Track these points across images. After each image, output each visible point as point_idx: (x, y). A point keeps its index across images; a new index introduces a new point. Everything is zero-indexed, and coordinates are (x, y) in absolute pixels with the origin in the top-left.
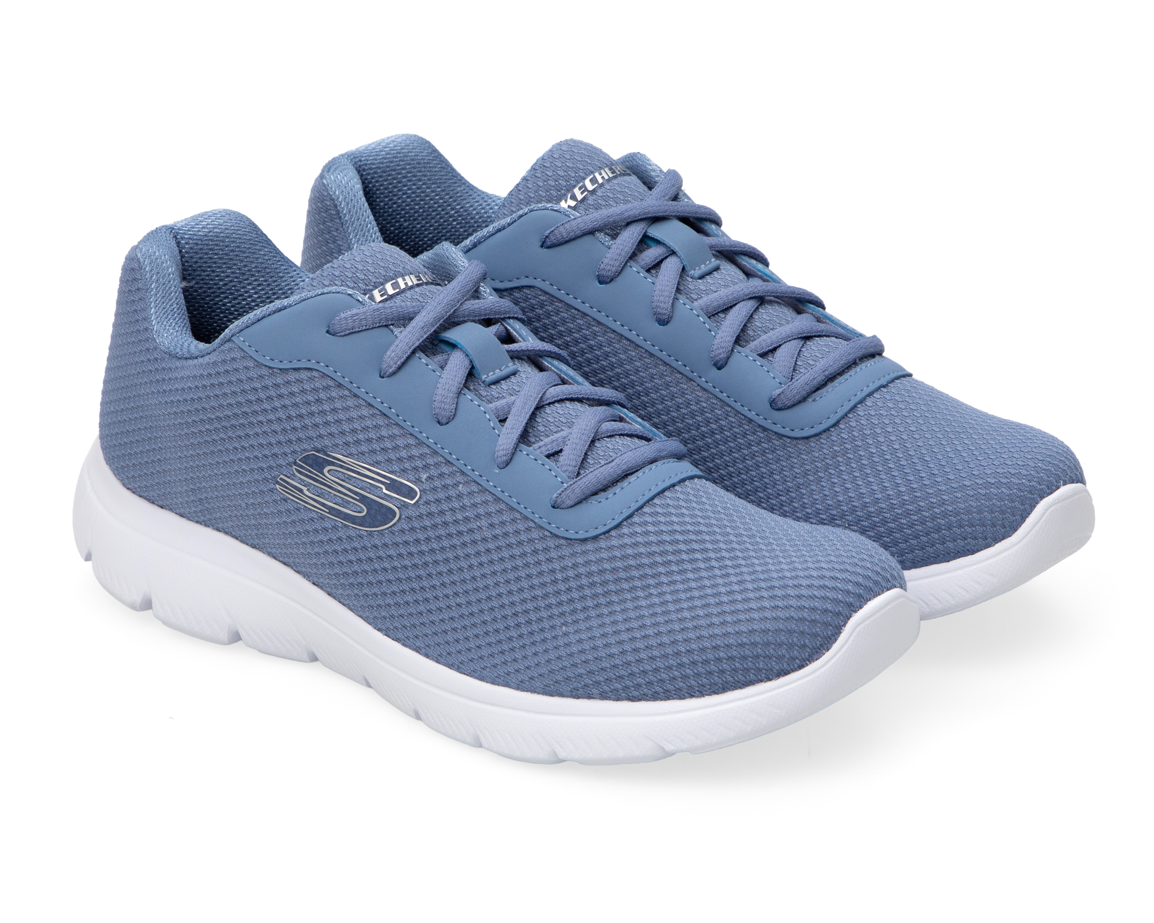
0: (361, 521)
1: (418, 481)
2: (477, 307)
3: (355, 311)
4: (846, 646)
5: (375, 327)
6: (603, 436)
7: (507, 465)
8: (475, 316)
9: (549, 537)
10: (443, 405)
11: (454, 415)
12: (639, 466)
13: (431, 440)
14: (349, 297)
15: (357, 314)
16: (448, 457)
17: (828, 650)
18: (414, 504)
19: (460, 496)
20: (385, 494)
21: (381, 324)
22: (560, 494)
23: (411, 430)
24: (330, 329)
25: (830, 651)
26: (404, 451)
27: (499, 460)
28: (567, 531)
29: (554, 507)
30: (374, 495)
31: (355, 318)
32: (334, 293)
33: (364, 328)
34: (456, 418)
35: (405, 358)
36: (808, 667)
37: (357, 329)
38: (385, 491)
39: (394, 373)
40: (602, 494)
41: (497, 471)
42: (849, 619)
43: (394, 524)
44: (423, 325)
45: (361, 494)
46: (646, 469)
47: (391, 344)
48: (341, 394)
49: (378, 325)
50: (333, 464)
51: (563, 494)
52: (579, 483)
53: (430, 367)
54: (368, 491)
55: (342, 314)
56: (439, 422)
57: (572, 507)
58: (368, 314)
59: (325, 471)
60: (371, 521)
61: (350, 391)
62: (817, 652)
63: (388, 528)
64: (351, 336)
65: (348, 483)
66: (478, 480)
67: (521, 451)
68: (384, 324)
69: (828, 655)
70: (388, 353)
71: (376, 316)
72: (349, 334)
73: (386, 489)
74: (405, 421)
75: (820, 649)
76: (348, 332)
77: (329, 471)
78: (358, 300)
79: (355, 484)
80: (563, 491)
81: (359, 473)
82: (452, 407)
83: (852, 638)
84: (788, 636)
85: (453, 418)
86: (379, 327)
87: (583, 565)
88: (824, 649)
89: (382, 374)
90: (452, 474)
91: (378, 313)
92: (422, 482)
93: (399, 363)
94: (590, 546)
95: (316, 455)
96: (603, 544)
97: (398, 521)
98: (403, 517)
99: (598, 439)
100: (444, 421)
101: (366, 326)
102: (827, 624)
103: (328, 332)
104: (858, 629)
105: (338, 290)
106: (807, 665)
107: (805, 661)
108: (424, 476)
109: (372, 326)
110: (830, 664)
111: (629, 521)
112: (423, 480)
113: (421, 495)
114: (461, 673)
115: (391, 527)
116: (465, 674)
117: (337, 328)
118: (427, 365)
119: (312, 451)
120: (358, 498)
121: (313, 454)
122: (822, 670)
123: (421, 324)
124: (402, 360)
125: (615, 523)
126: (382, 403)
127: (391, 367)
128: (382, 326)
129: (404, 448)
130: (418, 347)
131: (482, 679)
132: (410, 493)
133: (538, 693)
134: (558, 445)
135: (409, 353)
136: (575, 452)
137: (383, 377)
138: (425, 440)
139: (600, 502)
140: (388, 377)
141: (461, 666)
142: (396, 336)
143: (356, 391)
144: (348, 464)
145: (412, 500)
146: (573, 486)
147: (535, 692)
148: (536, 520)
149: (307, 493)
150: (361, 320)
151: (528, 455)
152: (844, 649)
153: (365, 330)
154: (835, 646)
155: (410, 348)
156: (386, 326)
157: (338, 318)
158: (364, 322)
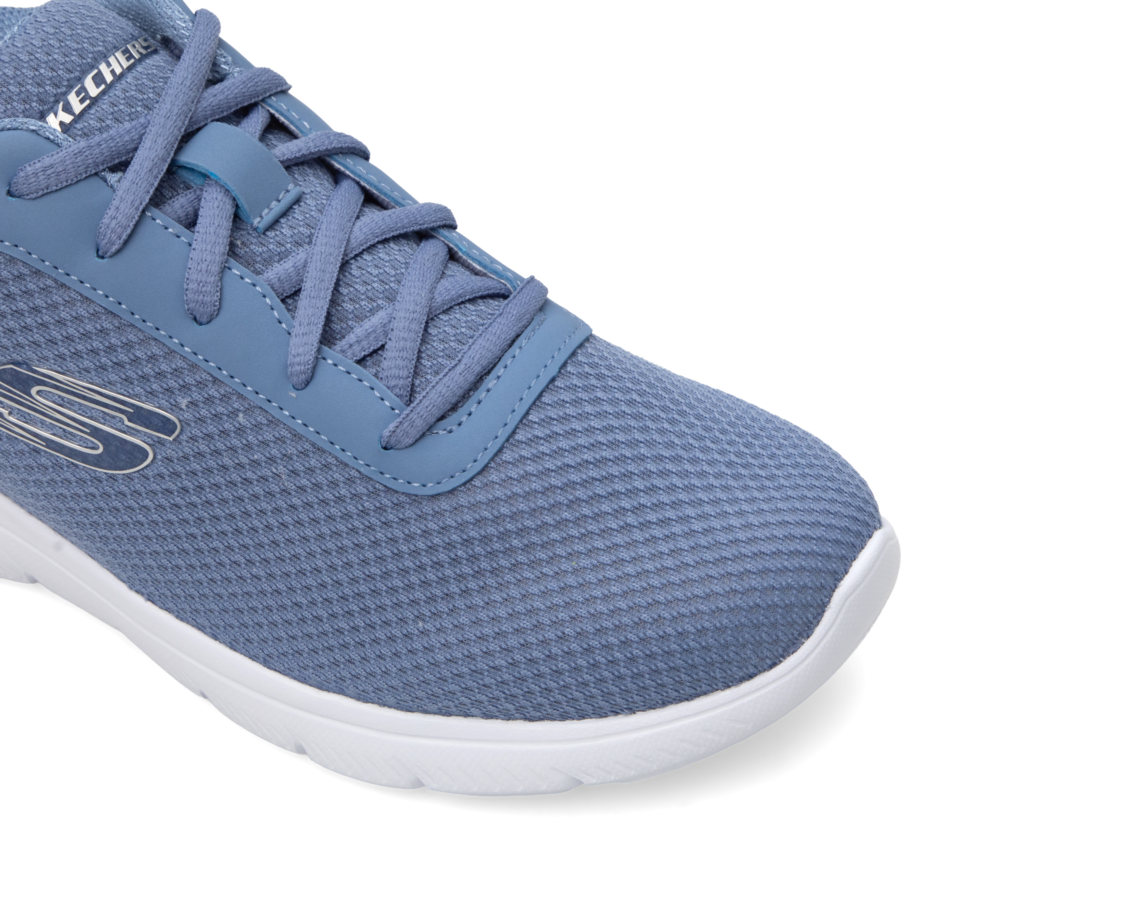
0: (97, 461)
1: (175, 407)
2: (221, 97)
3: (47, 161)
4: (834, 629)
5: (80, 180)
6: (438, 312)
7: (306, 385)
8: (222, 112)
9: (383, 491)
10: (201, 297)
11: (219, 310)
12: (497, 358)
13: (186, 349)
14: (34, 136)
15: (51, 166)
16: (216, 374)
17: (808, 637)
18: (174, 440)
19: (240, 431)
20: (127, 426)
21: (89, 173)
22: (394, 432)
23: (155, 334)
24: (13, 190)
25: (811, 638)
26: (150, 366)
27: (295, 379)
28: (409, 483)
29: (385, 448)
30: (112, 427)
31: (48, 172)
32: (9, 129)
33: (65, 184)
34: (222, 313)
35: (132, 226)
36: (782, 664)
37: (55, 188)
38: (127, 423)
39: (119, 251)
40: (454, 418)
41: (294, 395)
42: (834, 591)
43: (147, 466)
44: (151, 165)
45: (91, 426)
46: (507, 359)
47: (106, 206)
48: (42, 286)
49: (84, 176)
50: (44, 384)
51: (398, 431)
52: (419, 409)
53: (170, 230)
54: (102, 421)
55: (29, 168)
56: (195, 319)
57: (411, 445)
58: (68, 162)
59: (34, 391)
60: (111, 461)
61: (56, 281)
62: (794, 644)
63: (138, 471)
64: (45, 197)
65: (70, 409)
66: (266, 406)
67: (324, 359)
68: (93, 172)
69: (808, 645)
70: (106, 220)
71: (80, 164)
72: (43, 195)
73: (129, 420)
74: (144, 321)
75: (797, 639)
76: (41, 193)
77: (38, 392)
78: (48, 138)
79: (80, 412)
80: (397, 427)
81: (84, 398)
82: (216, 298)
83: (841, 616)
84: (753, 632)
85: (217, 314)
86: (86, 178)
87: (439, 533)
88: (803, 637)
89: (100, 253)
90: (225, 398)
91: (83, 157)
92: (181, 409)
93: (124, 237)
94: (444, 504)
95: (15, 370)
96: (463, 499)
97: (152, 461)
98: (159, 457)
99: (432, 319)
100: (204, 320)
101: (67, 181)
102: (806, 606)
103: (9, 193)
104: (847, 603)
105: (15, 125)
106: (781, 662)
107: (777, 658)
108: (184, 403)
109: (75, 180)
110: (813, 656)
111: (497, 460)
112: (184, 407)
113: (182, 426)
114: (269, 668)
115: (142, 469)
116: (276, 670)
117: (24, 189)
118: (166, 228)
119: (8, 364)
120: (89, 431)
121: (12, 369)
122: (802, 666)
123: (148, 164)
124: (129, 231)
125: (479, 466)
126: (107, 297)
127: (113, 244)
128: (90, 176)
129: (148, 361)
130: (149, 203)
131: (303, 680)
132: (167, 427)
133: (390, 707)
134: (376, 339)
135: (137, 218)
136: (405, 354)
137: (103, 257)
138: (178, 349)
139: (450, 432)
140: (111, 257)
141: (268, 659)
142: (112, 187)
143: (64, 279)
144: (67, 385)
145: (170, 436)
146: (411, 416)
147: (384, 705)
148: (362, 470)
149: (11, 418)
150: (58, 174)
151: (335, 365)
152: (831, 633)
153: (67, 186)
154: (819, 631)
155: (137, 209)
156: (96, 174)
157: (22, 174)
158: (63, 176)
